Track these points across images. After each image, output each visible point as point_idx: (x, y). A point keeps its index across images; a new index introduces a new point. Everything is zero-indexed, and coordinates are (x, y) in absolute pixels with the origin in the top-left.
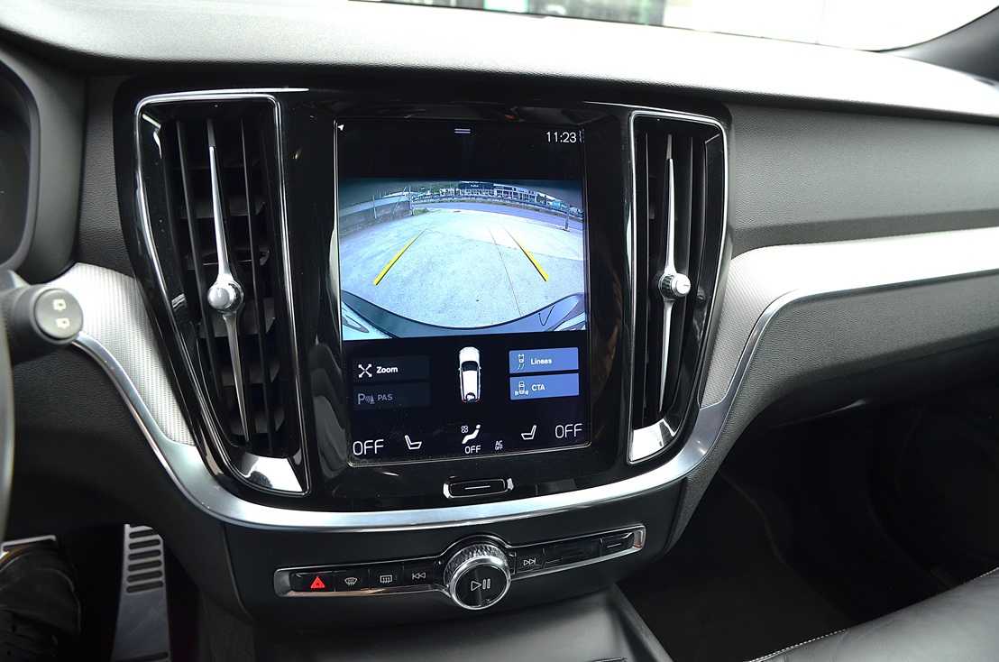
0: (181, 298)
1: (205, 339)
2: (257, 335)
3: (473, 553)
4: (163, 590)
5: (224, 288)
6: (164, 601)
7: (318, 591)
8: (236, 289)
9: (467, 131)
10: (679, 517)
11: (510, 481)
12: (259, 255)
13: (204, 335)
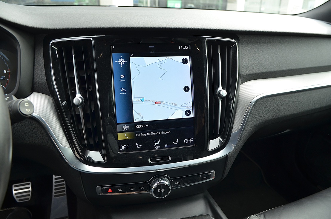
0: (65, 102)
1: (73, 115)
2: (89, 113)
3: (159, 180)
4: (66, 196)
5: (78, 98)
6: (66, 200)
7: (110, 193)
8: (82, 99)
9: (153, 47)
10: (226, 168)
11: (170, 157)
12: (89, 88)
13: (73, 113)
